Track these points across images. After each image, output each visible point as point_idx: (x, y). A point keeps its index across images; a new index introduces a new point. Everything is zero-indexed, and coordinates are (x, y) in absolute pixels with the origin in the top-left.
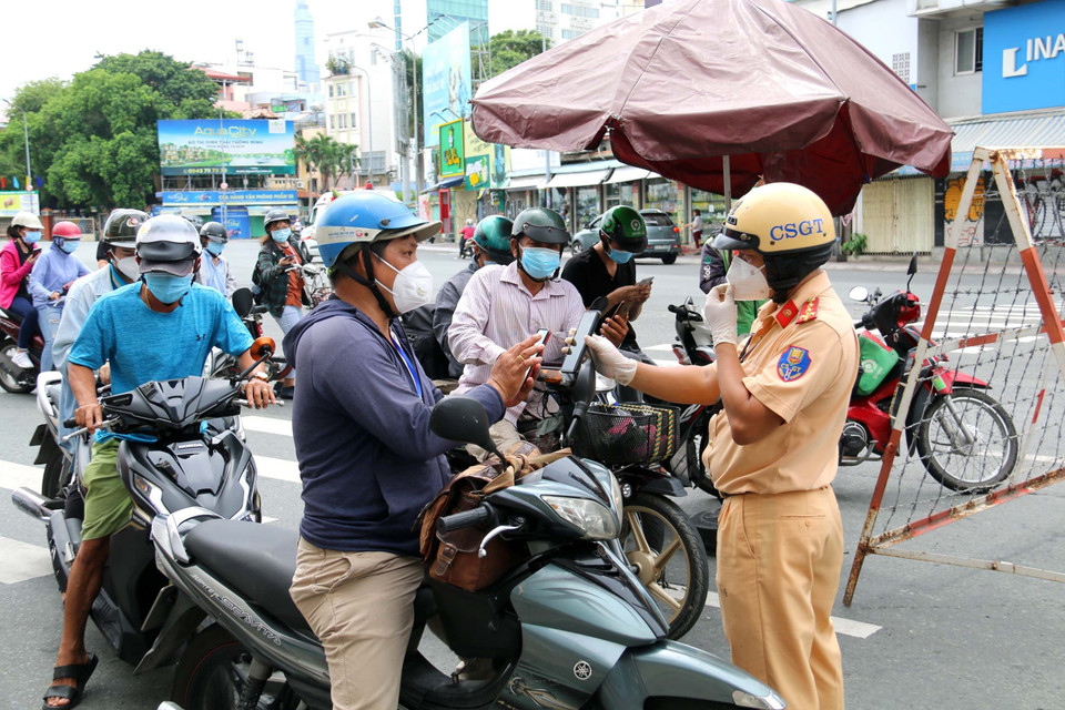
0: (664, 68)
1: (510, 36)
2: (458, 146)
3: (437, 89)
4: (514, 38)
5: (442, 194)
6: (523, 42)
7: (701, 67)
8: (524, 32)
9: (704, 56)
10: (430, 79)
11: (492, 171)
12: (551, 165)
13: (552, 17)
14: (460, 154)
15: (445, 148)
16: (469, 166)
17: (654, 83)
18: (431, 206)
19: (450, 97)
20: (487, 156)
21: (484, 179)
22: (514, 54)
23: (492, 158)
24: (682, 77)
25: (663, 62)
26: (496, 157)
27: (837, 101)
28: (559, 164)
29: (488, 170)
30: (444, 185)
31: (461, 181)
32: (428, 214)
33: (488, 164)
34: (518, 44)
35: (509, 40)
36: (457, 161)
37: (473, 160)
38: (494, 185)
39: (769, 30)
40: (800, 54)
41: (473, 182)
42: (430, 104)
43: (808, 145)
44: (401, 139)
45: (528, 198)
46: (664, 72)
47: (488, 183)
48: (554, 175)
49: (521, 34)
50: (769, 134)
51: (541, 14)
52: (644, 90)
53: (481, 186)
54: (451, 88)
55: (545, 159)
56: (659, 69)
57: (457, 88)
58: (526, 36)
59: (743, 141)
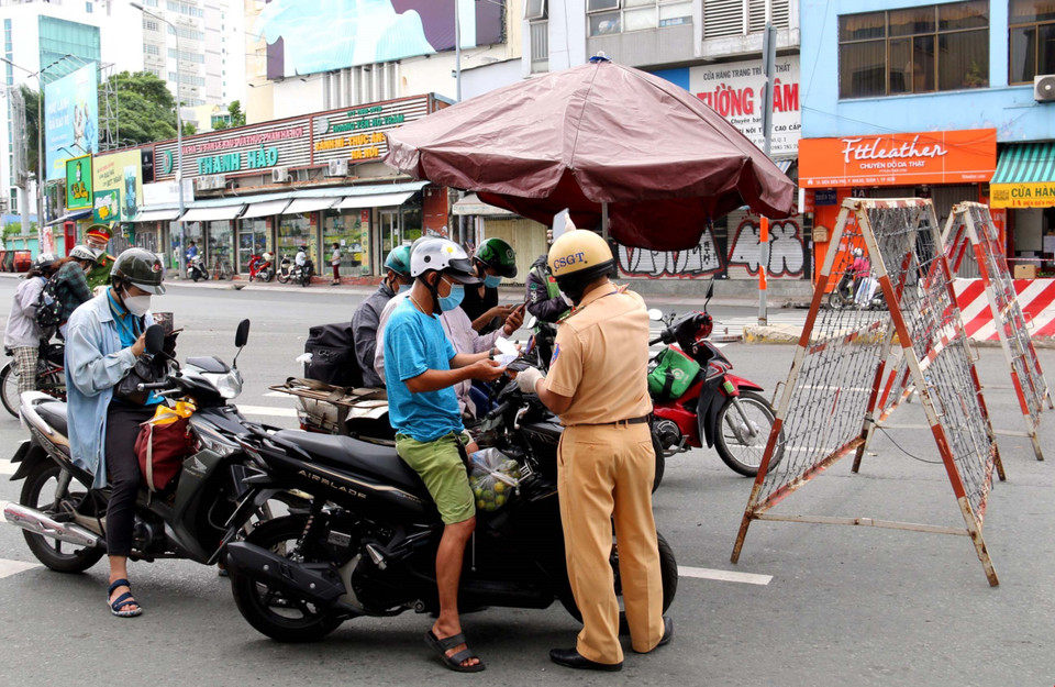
0: (593, 127)
1: (126, 77)
2: (86, 180)
3: (61, 125)
4: (129, 80)
5: (67, 226)
6: (140, 83)
7: (621, 127)
8: (141, 74)
9: (622, 120)
10: (53, 115)
11: (123, 205)
12: (185, 200)
13: (159, 60)
14: (88, 188)
15: (71, 182)
16: (98, 199)
17: (589, 140)
18: (53, 238)
19: (75, 133)
20: (118, 190)
21: (115, 212)
22: (132, 94)
23: (123, 193)
24: (608, 135)
25: (591, 122)
26: (127, 191)
27: (741, 159)
28: (192, 199)
29: (119, 204)
30: (73, 217)
31: (89, 214)
32: (52, 245)
33: (118, 198)
34: (135, 85)
35: (125, 80)
36: (85, 194)
37: (103, 194)
38: (124, 218)
39: (663, 100)
40: (698, 121)
41: (103, 215)
42: (53, 140)
43: (718, 192)
44: (21, 172)
45: (159, 231)
46: (593, 130)
47: (118, 215)
48: (187, 210)
49: (137, 75)
50: (690, 183)
51: (149, 57)
52: (585, 145)
53: (111, 219)
54: (76, 124)
55: (178, 194)
56: (589, 128)
57: (83, 123)
58: (143, 77)
59: (671, 189)
